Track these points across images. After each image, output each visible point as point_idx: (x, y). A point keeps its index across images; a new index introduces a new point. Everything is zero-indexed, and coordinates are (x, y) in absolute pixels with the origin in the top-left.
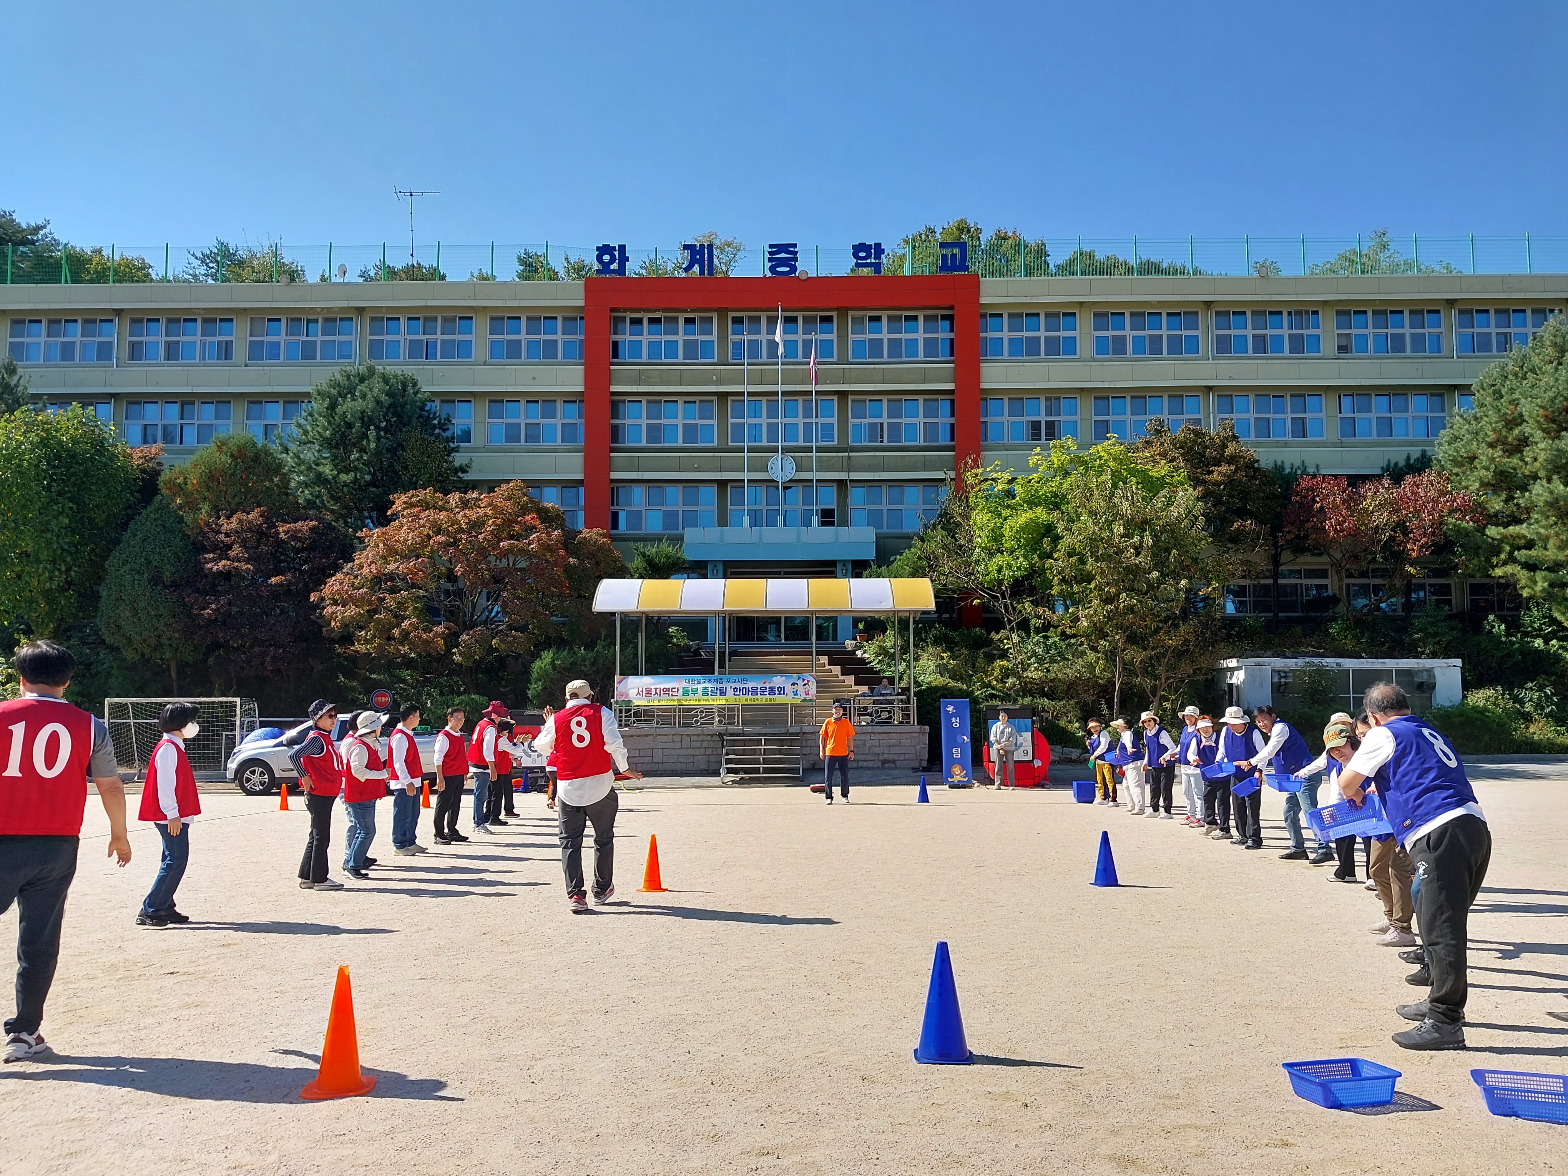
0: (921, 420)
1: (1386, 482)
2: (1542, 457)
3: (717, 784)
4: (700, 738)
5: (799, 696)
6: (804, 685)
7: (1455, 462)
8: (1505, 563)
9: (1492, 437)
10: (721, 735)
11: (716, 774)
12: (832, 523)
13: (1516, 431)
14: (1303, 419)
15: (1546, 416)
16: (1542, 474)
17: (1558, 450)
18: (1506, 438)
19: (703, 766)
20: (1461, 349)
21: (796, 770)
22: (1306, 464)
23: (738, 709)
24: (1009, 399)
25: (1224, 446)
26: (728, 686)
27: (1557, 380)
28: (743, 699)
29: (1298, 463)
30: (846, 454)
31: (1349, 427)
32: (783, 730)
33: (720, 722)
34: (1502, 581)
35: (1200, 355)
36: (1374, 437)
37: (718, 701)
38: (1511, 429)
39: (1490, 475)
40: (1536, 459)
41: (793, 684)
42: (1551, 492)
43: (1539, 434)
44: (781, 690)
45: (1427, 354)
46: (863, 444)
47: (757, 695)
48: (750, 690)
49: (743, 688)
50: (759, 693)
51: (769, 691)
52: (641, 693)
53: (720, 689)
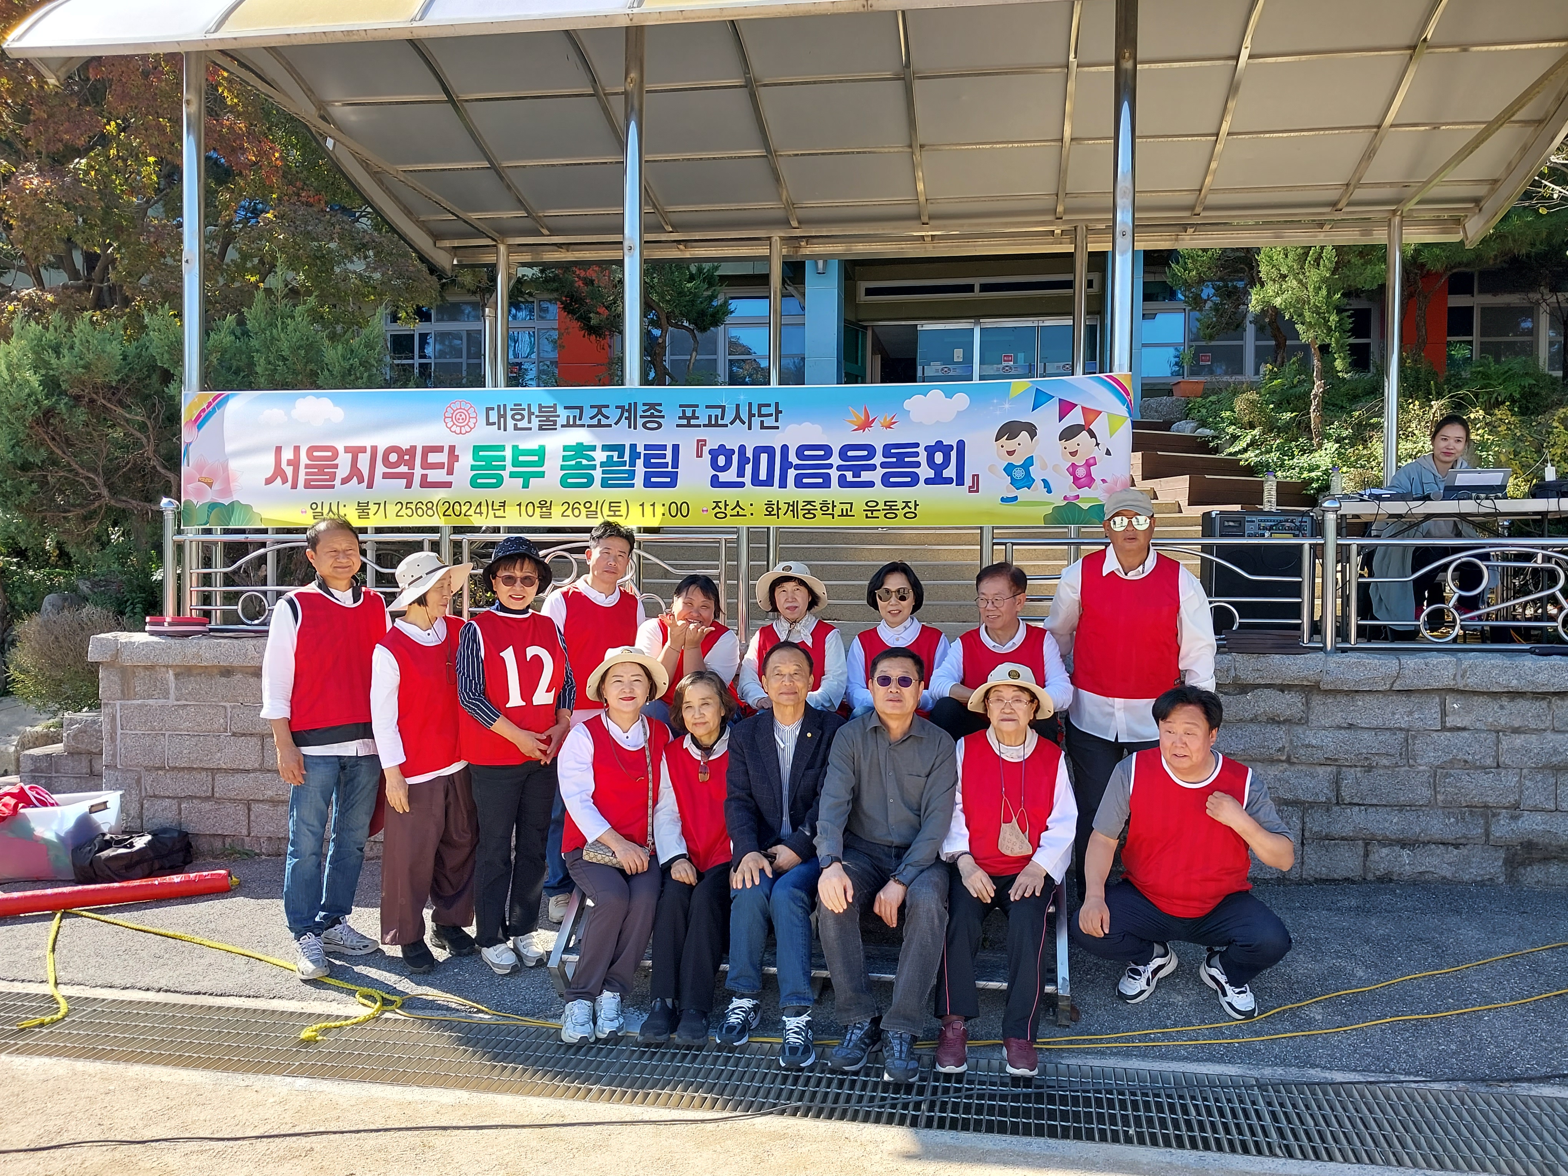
5: (1037, 492)
6: (1068, 434)
26: (687, 440)
44: (947, 461)
47: (826, 484)
48: (793, 459)
49: (758, 451)
50: (834, 474)
51: (883, 465)
52: (289, 471)
53: (643, 452)
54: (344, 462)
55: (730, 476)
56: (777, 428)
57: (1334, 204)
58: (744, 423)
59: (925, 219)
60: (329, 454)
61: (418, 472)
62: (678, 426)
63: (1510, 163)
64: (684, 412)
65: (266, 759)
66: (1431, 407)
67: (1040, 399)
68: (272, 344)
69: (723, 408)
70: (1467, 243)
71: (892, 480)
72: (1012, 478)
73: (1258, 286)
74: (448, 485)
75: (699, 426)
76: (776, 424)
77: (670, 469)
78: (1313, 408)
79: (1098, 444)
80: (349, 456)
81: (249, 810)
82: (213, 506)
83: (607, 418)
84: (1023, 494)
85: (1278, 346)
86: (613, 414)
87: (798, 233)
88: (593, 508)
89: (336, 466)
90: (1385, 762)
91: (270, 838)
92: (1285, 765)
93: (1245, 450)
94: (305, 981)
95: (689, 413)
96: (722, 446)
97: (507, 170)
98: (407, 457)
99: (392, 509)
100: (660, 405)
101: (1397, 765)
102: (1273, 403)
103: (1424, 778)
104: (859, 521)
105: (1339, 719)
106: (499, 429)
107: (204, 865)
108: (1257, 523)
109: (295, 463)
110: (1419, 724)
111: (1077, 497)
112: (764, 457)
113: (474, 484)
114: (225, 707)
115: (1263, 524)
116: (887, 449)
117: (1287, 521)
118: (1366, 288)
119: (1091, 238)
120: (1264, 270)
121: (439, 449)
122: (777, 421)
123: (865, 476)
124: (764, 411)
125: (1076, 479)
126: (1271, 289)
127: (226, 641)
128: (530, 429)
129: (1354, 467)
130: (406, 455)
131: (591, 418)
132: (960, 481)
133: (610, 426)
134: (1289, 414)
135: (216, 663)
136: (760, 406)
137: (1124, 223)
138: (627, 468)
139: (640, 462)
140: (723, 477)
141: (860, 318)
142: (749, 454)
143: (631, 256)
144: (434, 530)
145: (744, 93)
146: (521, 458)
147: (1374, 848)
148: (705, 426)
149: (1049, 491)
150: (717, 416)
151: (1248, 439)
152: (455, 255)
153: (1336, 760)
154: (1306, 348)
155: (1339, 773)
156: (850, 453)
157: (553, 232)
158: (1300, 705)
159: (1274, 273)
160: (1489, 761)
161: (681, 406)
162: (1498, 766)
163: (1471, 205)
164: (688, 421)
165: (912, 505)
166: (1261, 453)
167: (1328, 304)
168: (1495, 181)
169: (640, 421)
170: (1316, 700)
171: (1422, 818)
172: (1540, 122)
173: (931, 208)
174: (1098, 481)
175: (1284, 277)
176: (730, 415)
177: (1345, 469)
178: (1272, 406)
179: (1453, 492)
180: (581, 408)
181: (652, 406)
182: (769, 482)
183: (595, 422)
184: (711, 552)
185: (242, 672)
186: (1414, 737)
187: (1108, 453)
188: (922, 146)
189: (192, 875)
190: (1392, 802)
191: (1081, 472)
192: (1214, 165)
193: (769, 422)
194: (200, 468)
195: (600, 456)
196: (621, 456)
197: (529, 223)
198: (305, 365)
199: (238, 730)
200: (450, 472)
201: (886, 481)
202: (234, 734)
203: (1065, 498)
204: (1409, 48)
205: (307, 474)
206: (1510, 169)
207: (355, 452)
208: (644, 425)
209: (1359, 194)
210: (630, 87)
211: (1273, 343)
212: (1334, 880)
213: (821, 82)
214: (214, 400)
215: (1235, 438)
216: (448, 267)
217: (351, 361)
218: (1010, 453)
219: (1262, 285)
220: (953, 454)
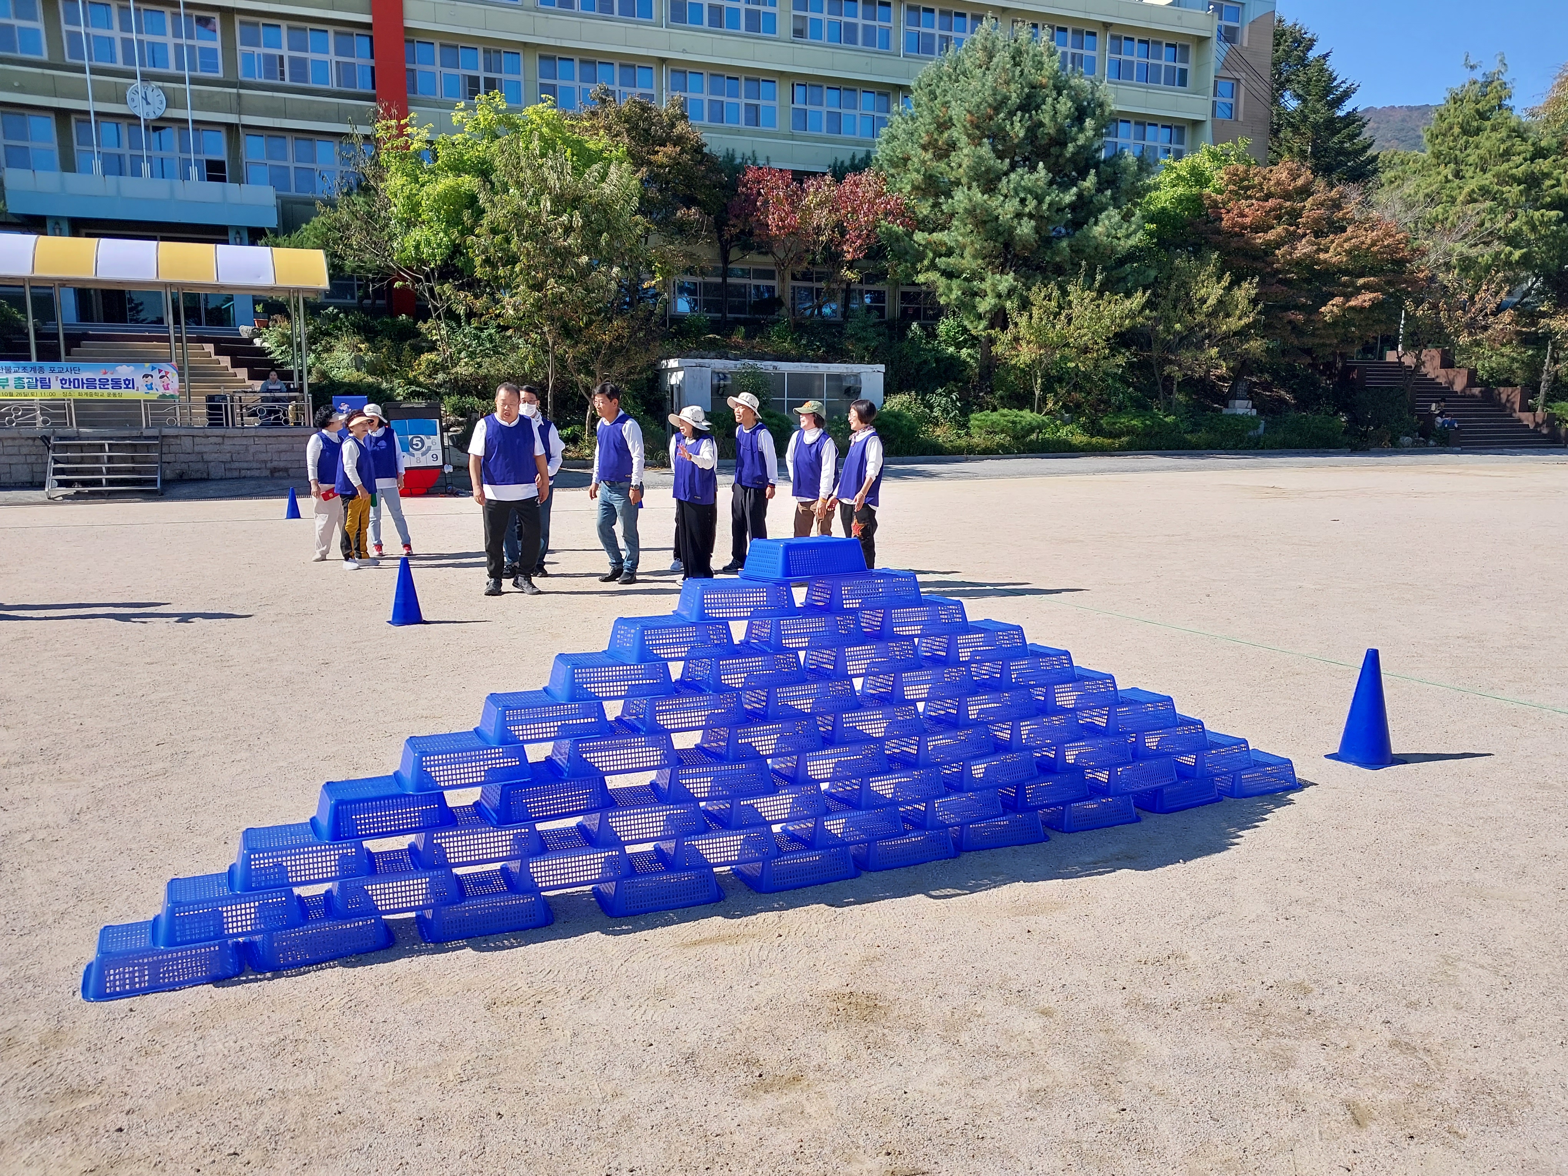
0: (331, 57)
1: (828, 178)
2: (966, 163)
3: (42, 499)
4: (17, 442)
5: (154, 391)
6: (162, 377)
7: (893, 164)
8: (927, 270)
9: (925, 139)
10: (45, 439)
11: (41, 486)
12: (223, 179)
13: (946, 135)
14: (757, 106)
15: (972, 122)
16: (964, 180)
17: (980, 157)
18: (936, 140)
19: (27, 478)
20: (908, 48)
21: (153, 482)
22: (757, 155)
23: (69, 406)
24: (441, 45)
25: (673, 126)
26: (53, 377)
27: (984, 85)
28: (77, 393)
29: (749, 154)
30: (234, 91)
31: (801, 119)
32: (135, 433)
33: (45, 422)
34: (924, 288)
35: (653, 20)
36: (824, 133)
37: (39, 395)
38: (942, 133)
39: (920, 177)
40: (960, 166)
41: (146, 376)
42: (970, 200)
43: (964, 139)
44: (129, 384)
45: (877, 49)
46: (258, 80)
47: (95, 388)
48: (85, 381)
49: (75, 379)
50: (97, 386)
51: (111, 383)
53: (39, 379)
56: (80, 374)
58: (69, 372)
62: (50, 373)
64: (51, 369)
67: (153, 369)
69: (63, 368)
71: (114, 387)
72: (147, 388)
75: (56, 373)
77: (48, 384)
79: (170, 380)
86: (29, 369)
88: (25, 394)
96: (63, 378)
103: (251, 455)
104: (104, 397)
105: (231, 443)
111: (165, 392)
116: (112, 380)
123: (107, 386)
124: (75, 369)
125: (164, 388)
132: (133, 388)
133: (29, 372)
138: (35, 383)
139: (38, 382)
140: (65, 386)
142: (72, 380)
150: (61, 370)
156: (101, 380)
158: (221, 440)
165: (120, 393)
169: (38, 371)
171: (252, 464)
176: (65, 370)
180: (19, 367)
181: (41, 367)
182: (79, 388)
183: (23, 371)
191: (166, 386)
193: (77, 372)
196: (33, 380)
218: (146, 382)
220: (131, 381)
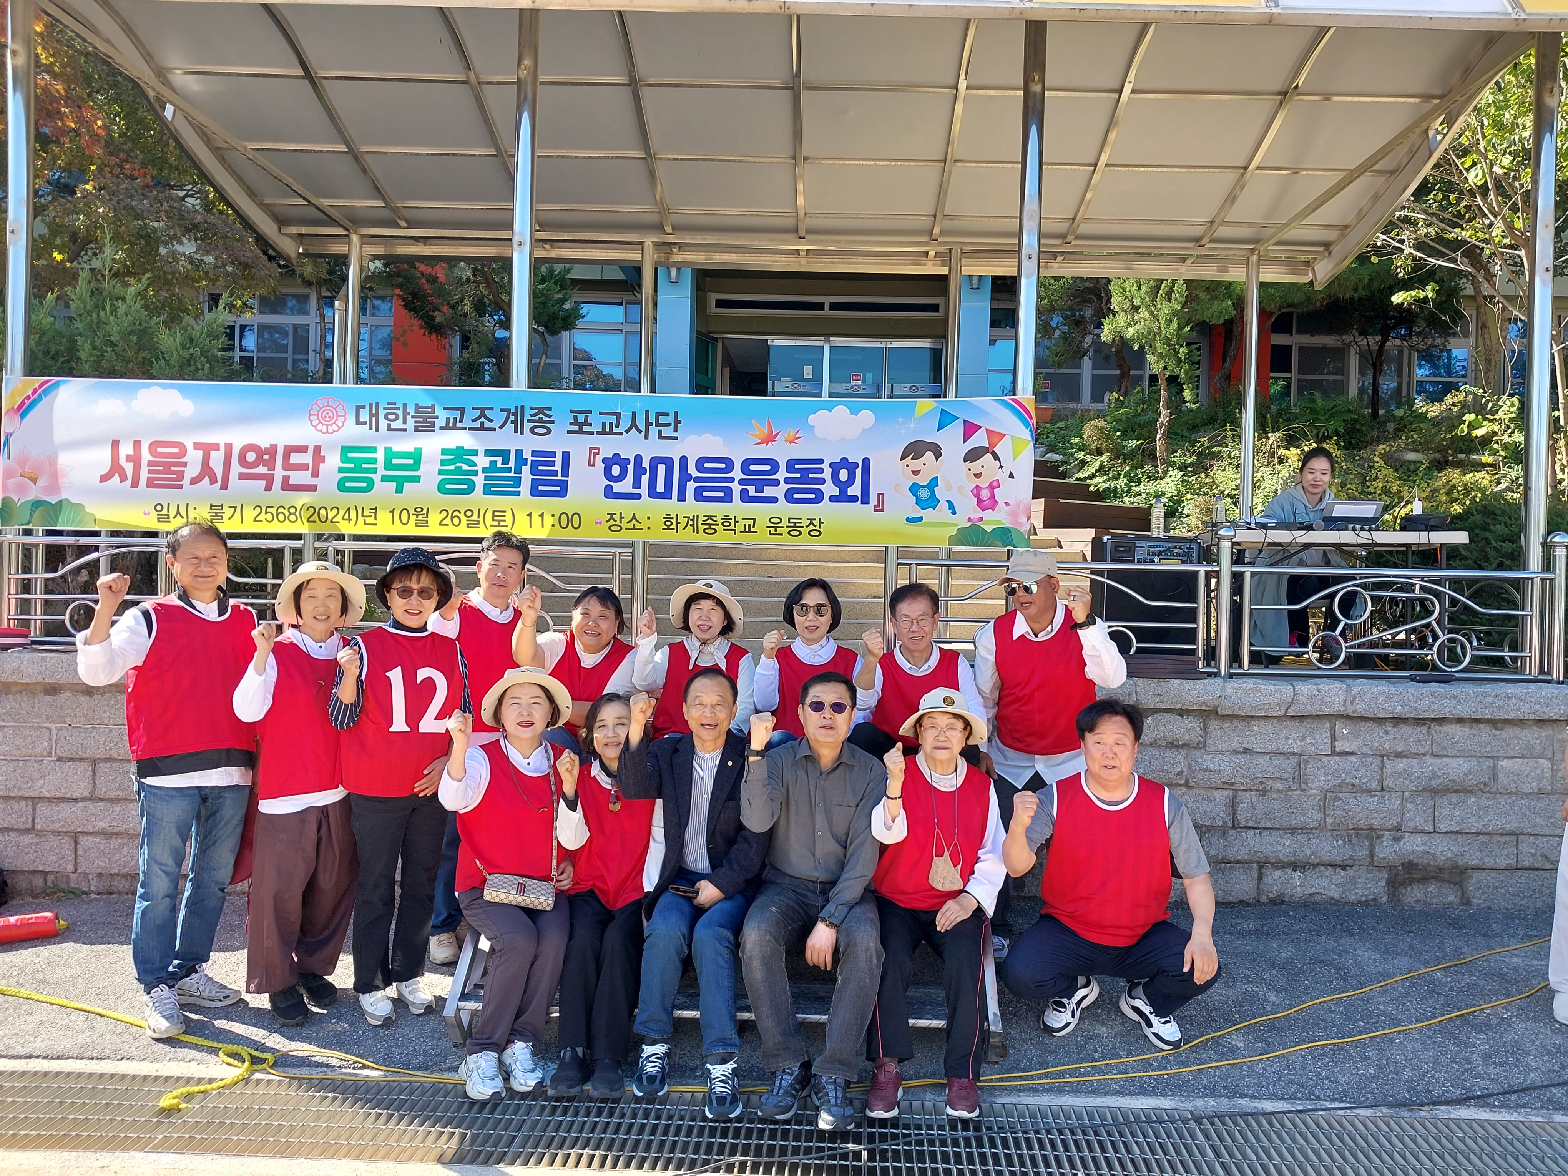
5: (942, 513)
6: (973, 455)
26: (579, 449)
44: (852, 481)
47: (727, 497)
48: (692, 470)
49: (656, 461)
50: (736, 488)
51: (787, 481)
52: (129, 468)
53: (530, 459)
54: (194, 458)
55: (625, 486)
56: (676, 438)
57: (1197, 240)
58: (640, 432)
59: (802, 233)
60: (176, 450)
61: (279, 473)
62: (569, 432)
63: (1361, 210)
64: (575, 417)
65: (98, 786)
66: (1268, 439)
67: (945, 419)
68: (98, 327)
69: (618, 415)
70: (1315, 284)
71: (795, 496)
72: (917, 498)
73: (1111, 315)
74: (313, 488)
75: (592, 433)
76: (675, 435)
77: (559, 477)
78: (1159, 436)
79: (1001, 467)
80: (200, 453)
81: (76, 843)
82: (37, 504)
83: (491, 421)
84: (928, 514)
85: (1122, 375)
86: (498, 417)
87: (671, 239)
88: (475, 517)
89: (185, 464)
90: (1278, 786)
91: (100, 875)
92: (1184, 789)
93: (1093, 476)
94: (158, 1040)
95: (581, 418)
96: (617, 455)
97: (366, 156)
98: (266, 457)
99: (250, 513)
100: (550, 409)
101: (1289, 789)
102: (1118, 430)
103: (1314, 803)
104: (761, 538)
105: (1235, 744)
106: (371, 428)
107: (22, 905)
108: (1146, 549)
109: (135, 459)
110: (1310, 749)
111: (981, 519)
112: (661, 468)
113: (341, 486)
114: (50, 729)
115: (1152, 550)
116: (791, 465)
117: (1175, 547)
118: (1214, 322)
119: (965, 261)
120: (1116, 302)
121: (303, 449)
122: (676, 430)
123: (768, 491)
124: (662, 420)
125: (980, 502)
126: (1121, 319)
127: (52, 655)
128: (405, 430)
129: (1197, 494)
130: (266, 455)
131: (473, 421)
132: (865, 500)
133: (494, 430)
134: (1134, 442)
135: (40, 679)
136: (658, 415)
137: (1029, 245)
138: (512, 474)
139: (526, 469)
140: (618, 487)
141: (711, 329)
142: (646, 464)
143: (521, 252)
144: (298, 537)
145: (626, 92)
146: (394, 461)
147: (1267, 871)
148: (598, 433)
149: (954, 513)
150: (611, 424)
151: (1097, 465)
152: (301, 243)
153: (1232, 784)
154: (1154, 379)
155: (1235, 797)
156: (752, 468)
157: (411, 225)
158: (1198, 729)
159: (1127, 305)
160: (1374, 785)
161: (572, 411)
162: (1382, 789)
163: (1321, 249)
164: (580, 427)
165: (816, 523)
166: (1108, 480)
167: (1178, 336)
168: (1346, 227)
169: (528, 426)
170: (1214, 724)
171: (1313, 841)
172: (1392, 172)
173: (809, 222)
174: (1001, 504)
175: (1136, 309)
176: (625, 424)
177: (1189, 496)
178: (1118, 433)
179: (1333, 523)
180: (462, 410)
181: (541, 410)
182: (666, 495)
183: (477, 424)
184: (606, 565)
185: (70, 689)
186: (1306, 762)
187: (1011, 476)
188: (805, 159)
189: (12, 919)
190: (1285, 825)
191: (985, 494)
192: (1089, 195)
193: (668, 431)
194: (22, 462)
195: (483, 461)
196: (506, 461)
197: (386, 214)
198: (137, 353)
199: (65, 755)
200: (315, 474)
201: (789, 497)
202: (60, 759)
203: (969, 520)
204: (1280, 93)
205: (150, 472)
206: (1361, 216)
207: (207, 449)
208: (532, 430)
209: (1222, 232)
210: (523, 74)
211: (1118, 372)
212: (1230, 903)
213: (707, 86)
214: (40, 386)
215: (1083, 464)
216: (293, 255)
217: (191, 350)
218: (916, 473)
219: (1114, 316)
220: (859, 472)
